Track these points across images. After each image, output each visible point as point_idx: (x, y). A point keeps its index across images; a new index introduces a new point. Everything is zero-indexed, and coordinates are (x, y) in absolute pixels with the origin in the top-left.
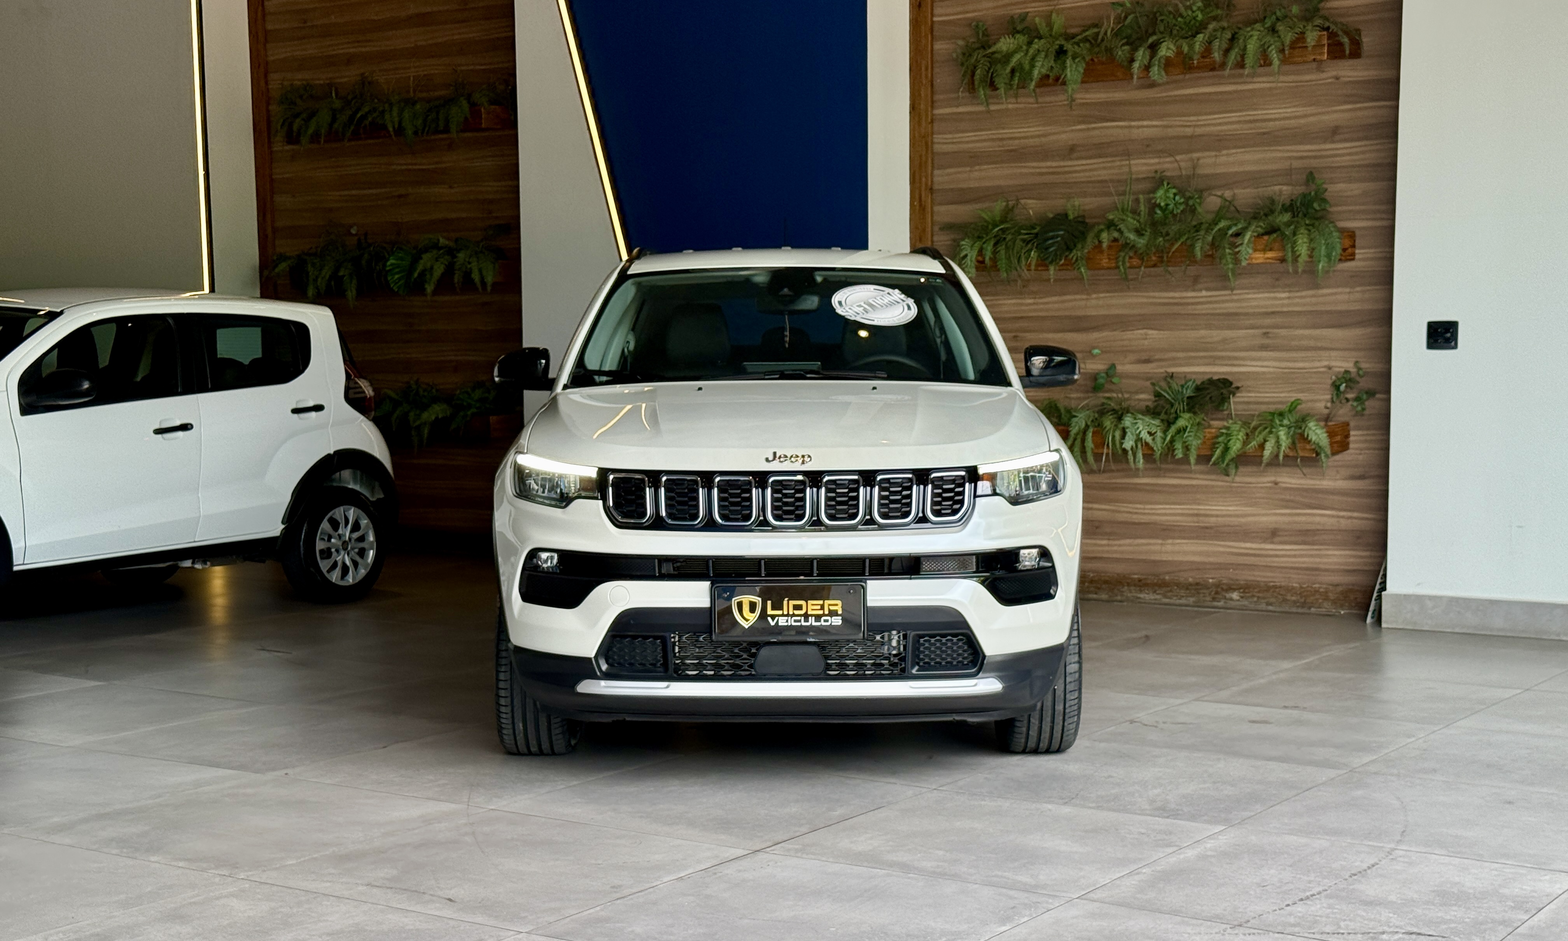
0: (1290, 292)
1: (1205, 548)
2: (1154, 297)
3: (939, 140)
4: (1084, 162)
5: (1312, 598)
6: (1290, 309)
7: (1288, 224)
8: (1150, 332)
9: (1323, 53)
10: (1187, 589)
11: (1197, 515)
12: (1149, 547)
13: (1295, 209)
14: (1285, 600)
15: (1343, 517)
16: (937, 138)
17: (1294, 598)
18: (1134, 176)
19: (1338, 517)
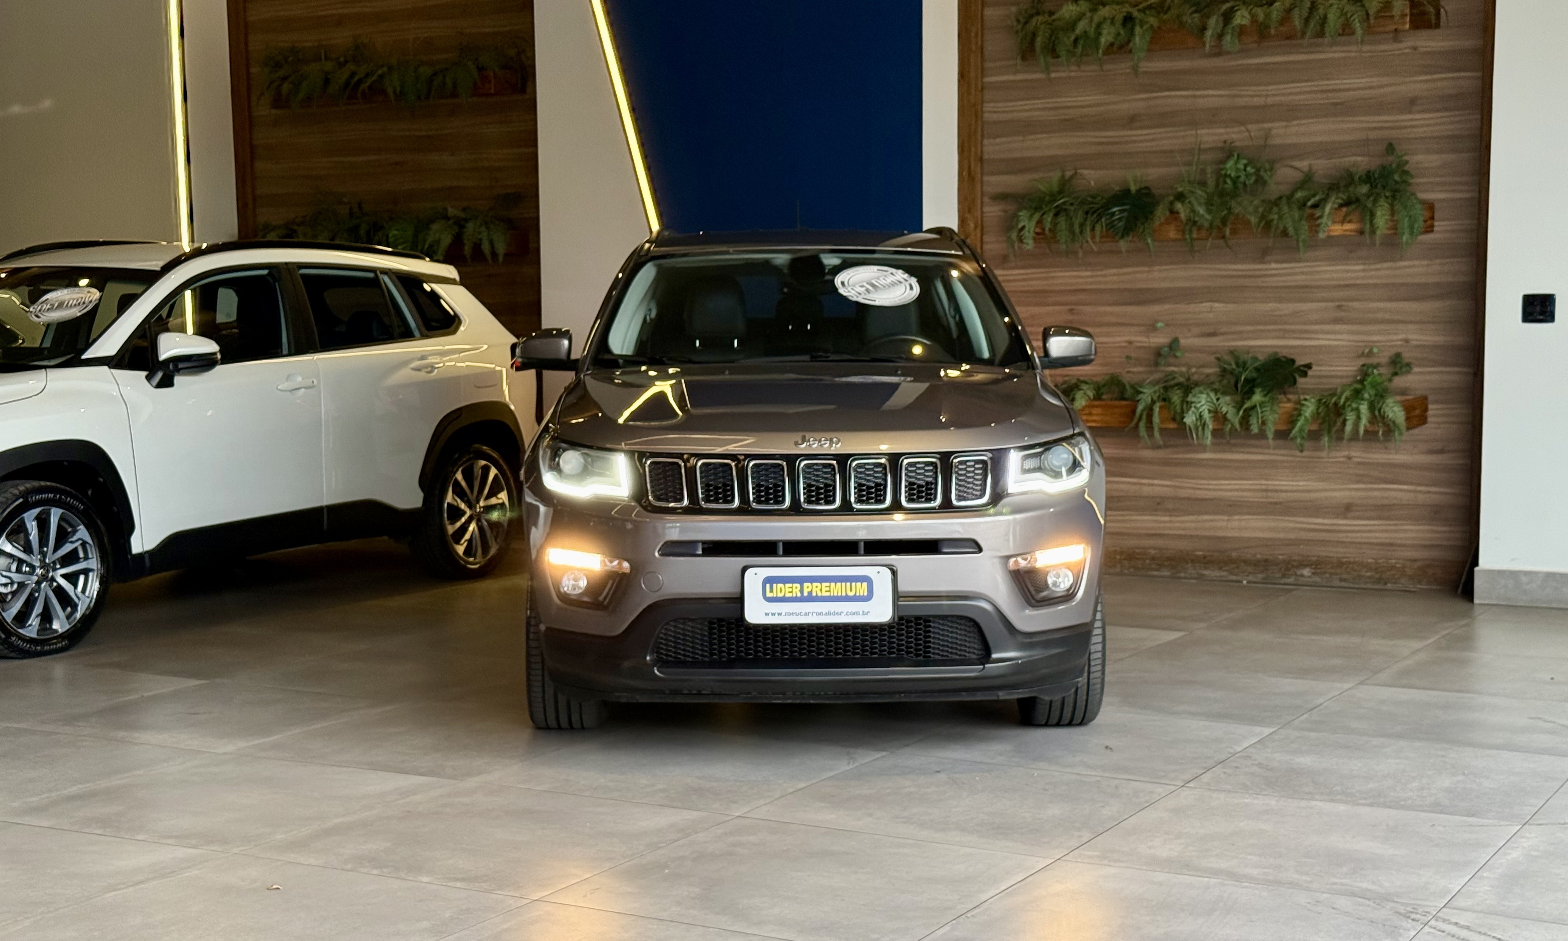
0: (1364, 264)
1: (1273, 524)
2: (1219, 270)
3: (989, 109)
4: (1145, 132)
5: (1388, 573)
6: (1365, 282)
7: (1368, 196)
8: (1217, 305)
9: (1405, 23)
10: (1255, 565)
11: (1266, 491)
12: (1213, 524)
13: (1372, 180)
14: (1360, 577)
15: (1420, 492)
16: (988, 107)
17: (1369, 574)
18: (1202, 146)
19: (1415, 491)
